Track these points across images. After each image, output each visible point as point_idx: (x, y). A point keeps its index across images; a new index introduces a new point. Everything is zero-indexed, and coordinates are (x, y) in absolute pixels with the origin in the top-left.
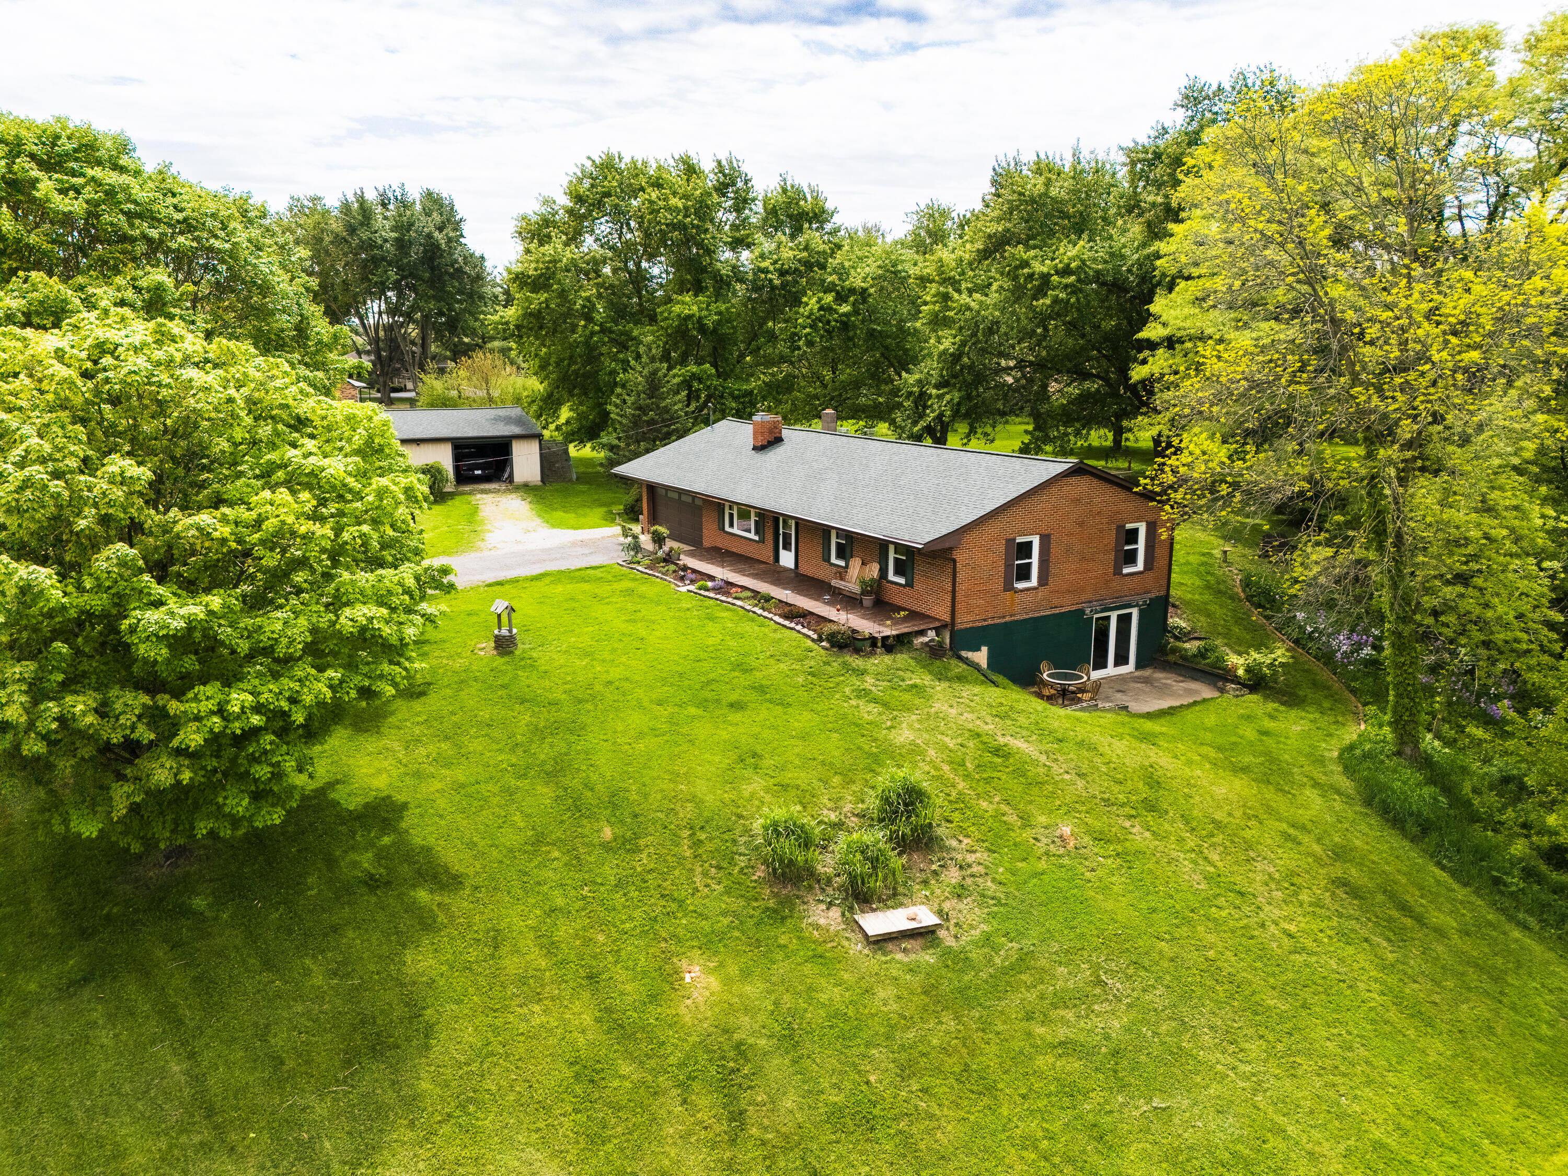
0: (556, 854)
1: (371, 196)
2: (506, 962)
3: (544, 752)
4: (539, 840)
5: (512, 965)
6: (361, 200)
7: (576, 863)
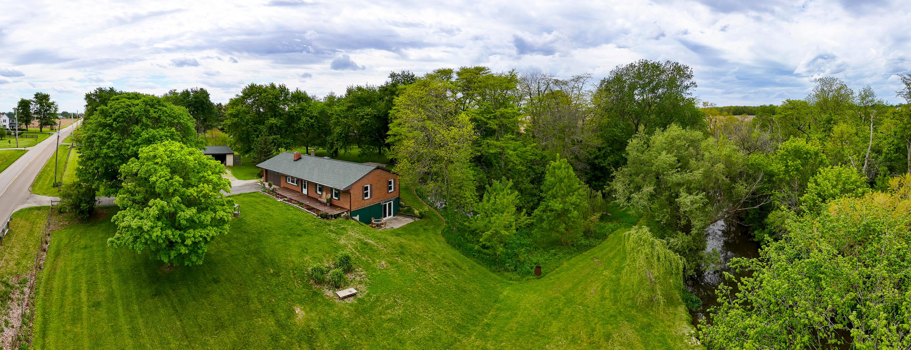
0: (259, 276)
1: (190, 90)
2: (251, 306)
3: (252, 247)
4: (255, 272)
5: (252, 307)
6: (187, 91)
7: (265, 279)
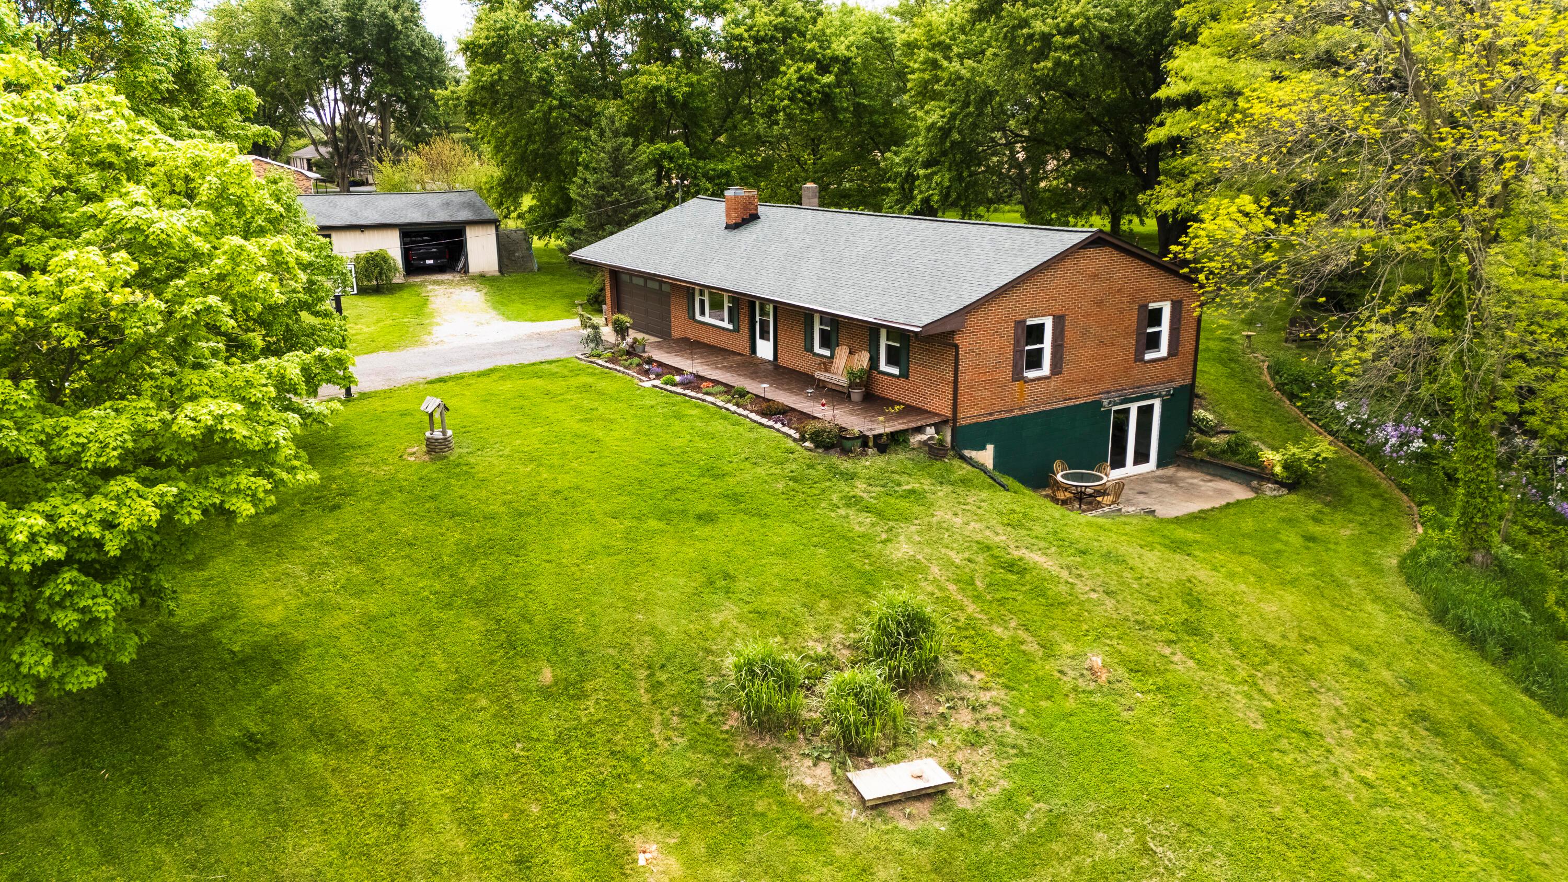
0: (483, 702)
2: (415, 845)
4: (463, 686)
5: (421, 848)
7: (506, 714)
